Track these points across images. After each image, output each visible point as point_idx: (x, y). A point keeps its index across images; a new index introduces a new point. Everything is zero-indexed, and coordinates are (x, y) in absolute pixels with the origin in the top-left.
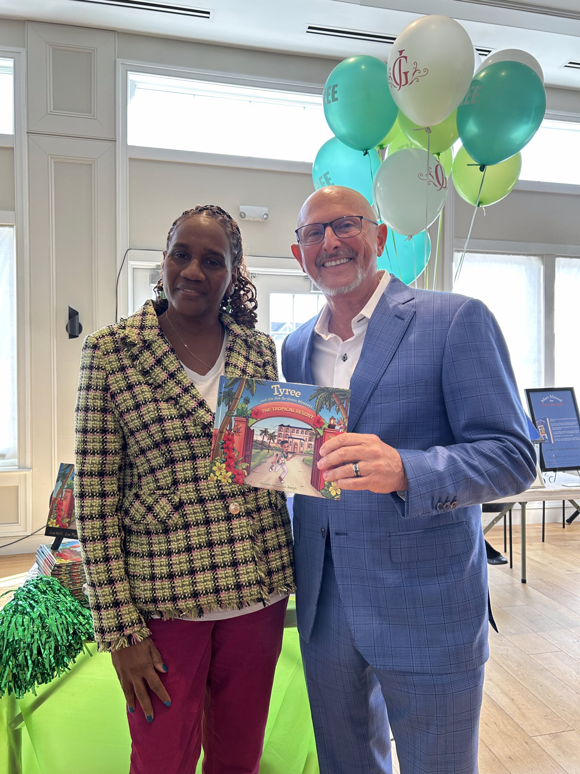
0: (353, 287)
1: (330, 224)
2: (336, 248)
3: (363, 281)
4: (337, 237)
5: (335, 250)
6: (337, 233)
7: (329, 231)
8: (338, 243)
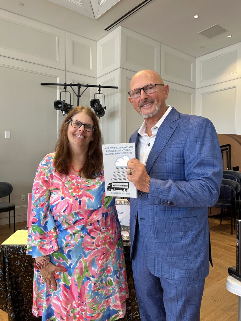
0: (154, 113)
1: (143, 89)
2: (146, 98)
3: (159, 110)
4: (146, 94)
5: (146, 100)
6: (146, 92)
7: (142, 91)
8: (146, 97)
